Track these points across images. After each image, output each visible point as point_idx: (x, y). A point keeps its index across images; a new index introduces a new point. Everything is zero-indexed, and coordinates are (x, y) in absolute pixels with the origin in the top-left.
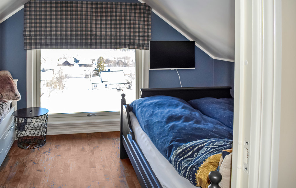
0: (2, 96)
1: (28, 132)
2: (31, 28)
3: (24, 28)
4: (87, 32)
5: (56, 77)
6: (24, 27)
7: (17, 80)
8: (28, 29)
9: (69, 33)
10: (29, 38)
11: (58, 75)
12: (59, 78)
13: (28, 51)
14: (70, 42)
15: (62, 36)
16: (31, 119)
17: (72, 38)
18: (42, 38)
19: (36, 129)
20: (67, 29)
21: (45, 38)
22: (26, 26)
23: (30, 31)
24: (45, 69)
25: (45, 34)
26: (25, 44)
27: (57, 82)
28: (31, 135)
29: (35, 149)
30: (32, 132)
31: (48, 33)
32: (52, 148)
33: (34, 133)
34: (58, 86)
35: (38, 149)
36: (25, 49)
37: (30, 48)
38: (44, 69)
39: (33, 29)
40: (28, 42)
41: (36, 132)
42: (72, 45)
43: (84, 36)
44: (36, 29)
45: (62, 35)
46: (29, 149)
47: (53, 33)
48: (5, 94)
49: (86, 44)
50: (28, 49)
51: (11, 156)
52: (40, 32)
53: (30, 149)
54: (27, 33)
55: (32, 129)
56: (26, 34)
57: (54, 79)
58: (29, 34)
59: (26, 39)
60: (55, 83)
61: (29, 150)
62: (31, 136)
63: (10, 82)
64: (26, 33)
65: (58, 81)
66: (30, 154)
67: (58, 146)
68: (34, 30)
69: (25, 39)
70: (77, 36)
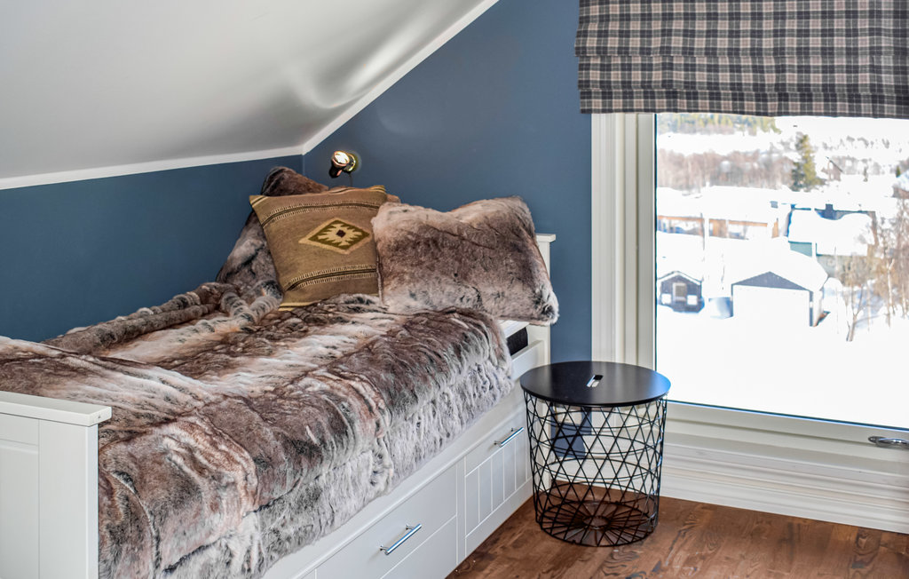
0: (479, 296)
1: (590, 469)
2: (608, 20)
3: (581, 23)
4: (856, 35)
5: (885, 248)
6: (581, 18)
7: (552, 238)
8: (593, 27)
9: (768, 43)
10: (599, 62)
11: (893, 236)
12: (898, 250)
13: (599, 122)
14: (777, 85)
15: (737, 54)
16: (606, 414)
17: (784, 66)
18: (651, 65)
19: (624, 462)
20: (760, 26)
21: (663, 64)
22: (588, 12)
23: (603, 34)
24: (835, 208)
25: (662, 48)
26: (585, 90)
27: (889, 267)
28: (605, 483)
29: (600, 550)
30: (608, 473)
31: (677, 42)
32: (671, 564)
33: (616, 478)
34: (894, 286)
35: (611, 555)
36: (583, 111)
37: (604, 105)
38: (832, 206)
39: (614, 26)
40: (593, 82)
41: (623, 473)
42: (786, 95)
43: (840, 54)
44: (628, 27)
45: (738, 49)
46: (574, 542)
47: (700, 43)
48: (490, 291)
49: (850, 96)
50: (598, 111)
51: (492, 558)
52: (642, 36)
53: (581, 544)
54: (592, 42)
55: (607, 458)
56: (585, 48)
57: (877, 255)
58: (598, 48)
59: (587, 67)
60: (880, 271)
61: (574, 546)
62: (603, 486)
63: (520, 243)
64: (585, 42)
65: (895, 266)
66: (568, 567)
67: (703, 558)
68: (620, 32)
69: (581, 67)
70: (807, 57)
